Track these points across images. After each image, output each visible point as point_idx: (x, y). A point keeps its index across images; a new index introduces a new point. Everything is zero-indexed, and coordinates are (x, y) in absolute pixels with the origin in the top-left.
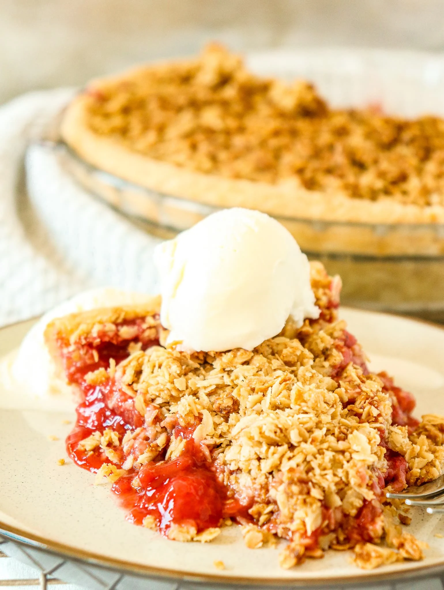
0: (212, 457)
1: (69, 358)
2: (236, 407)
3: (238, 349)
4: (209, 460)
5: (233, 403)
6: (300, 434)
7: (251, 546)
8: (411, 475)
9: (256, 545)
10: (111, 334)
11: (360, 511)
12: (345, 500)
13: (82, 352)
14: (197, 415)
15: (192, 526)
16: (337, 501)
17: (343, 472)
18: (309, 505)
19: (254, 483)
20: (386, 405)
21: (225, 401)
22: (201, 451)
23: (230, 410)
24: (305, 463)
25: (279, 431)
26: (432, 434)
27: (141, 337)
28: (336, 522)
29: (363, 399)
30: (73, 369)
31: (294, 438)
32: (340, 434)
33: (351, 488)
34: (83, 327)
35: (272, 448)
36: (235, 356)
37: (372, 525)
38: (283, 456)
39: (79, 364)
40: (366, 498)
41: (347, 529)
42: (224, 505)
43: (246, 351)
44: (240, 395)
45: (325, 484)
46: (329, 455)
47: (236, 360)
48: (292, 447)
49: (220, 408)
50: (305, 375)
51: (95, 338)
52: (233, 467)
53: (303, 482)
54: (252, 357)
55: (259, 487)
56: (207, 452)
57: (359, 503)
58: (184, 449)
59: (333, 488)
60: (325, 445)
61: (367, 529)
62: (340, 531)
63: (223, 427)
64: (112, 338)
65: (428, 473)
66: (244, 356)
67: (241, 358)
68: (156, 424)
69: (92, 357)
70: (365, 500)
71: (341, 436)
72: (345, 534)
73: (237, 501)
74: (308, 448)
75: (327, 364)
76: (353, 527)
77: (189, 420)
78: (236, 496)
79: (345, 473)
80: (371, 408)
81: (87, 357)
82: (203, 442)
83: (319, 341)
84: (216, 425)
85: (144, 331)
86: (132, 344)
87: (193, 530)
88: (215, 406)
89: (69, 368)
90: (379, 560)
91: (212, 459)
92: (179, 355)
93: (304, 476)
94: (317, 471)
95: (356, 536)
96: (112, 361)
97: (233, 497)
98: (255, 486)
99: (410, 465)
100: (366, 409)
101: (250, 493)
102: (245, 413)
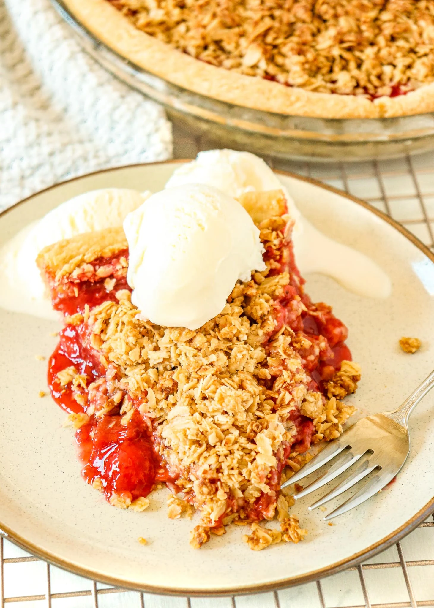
0: (153, 426)
1: (54, 289)
2: (175, 388)
3: (184, 329)
4: (150, 430)
5: (173, 385)
6: (217, 436)
7: (172, 516)
8: (316, 438)
9: (175, 516)
10: (89, 275)
11: (258, 500)
12: (246, 492)
13: (65, 288)
14: (143, 390)
15: (129, 497)
16: (240, 494)
17: (247, 471)
18: (215, 502)
19: (180, 464)
20: (298, 390)
21: (167, 382)
22: (144, 422)
23: (169, 391)
24: (218, 463)
25: (200, 434)
26: (346, 384)
27: (115, 275)
28: (238, 506)
29: (281, 383)
30: (57, 300)
31: (212, 440)
32: (251, 432)
33: (251, 484)
34: (66, 268)
35: (194, 447)
36: (181, 334)
37: (265, 511)
38: (201, 454)
39: (62, 296)
40: (263, 491)
41: (247, 510)
42: (157, 473)
43: (190, 331)
44: (178, 378)
45: (230, 484)
46: (238, 455)
47: (181, 339)
48: (209, 447)
49: (162, 388)
50: (237, 356)
51: (75, 279)
52: (166, 444)
53: (213, 481)
54: (195, 336)
55: (183, 468)
56: (149, 423)
57: (257, 494)
58: (131, 420)
59: (237, 486)
60: (236, 446)
61: (262, 513)
62: (241, 511)
63: (163, 404)
64: (90, 278)
65: (331, 433)
66: (188, 336)
67: (186, 337)
68: (115, 380)
69: (73, 292)
70: (262, 493)
71: (251, 435)
72: (245, 513)
73: (167, 471)
74: (222, 450)
75: (261, 332)
76: (252, 510)
77: (137, 394)
78: (168, 466)
79: (248, 473)
80: (285, 393)
81: (69, 291)
82: (147, 414)
83: (258, 308)
84: (158, 401)
85: (117, 271)
86: (108, 280)
87: (128, 501)
88: (158, 386)
89: (54, 298)
90: (265, 545)
91: (153, 428)
92: (137, 322)
93: (215, 476)
94: (226, 472)
95: (253, 516)
96: (87, 306)
97: (164, 468)
98: (180, 467)
99: (316, 428)
100: (281, 395)
101: (177, 471)
102: (182, 394)
